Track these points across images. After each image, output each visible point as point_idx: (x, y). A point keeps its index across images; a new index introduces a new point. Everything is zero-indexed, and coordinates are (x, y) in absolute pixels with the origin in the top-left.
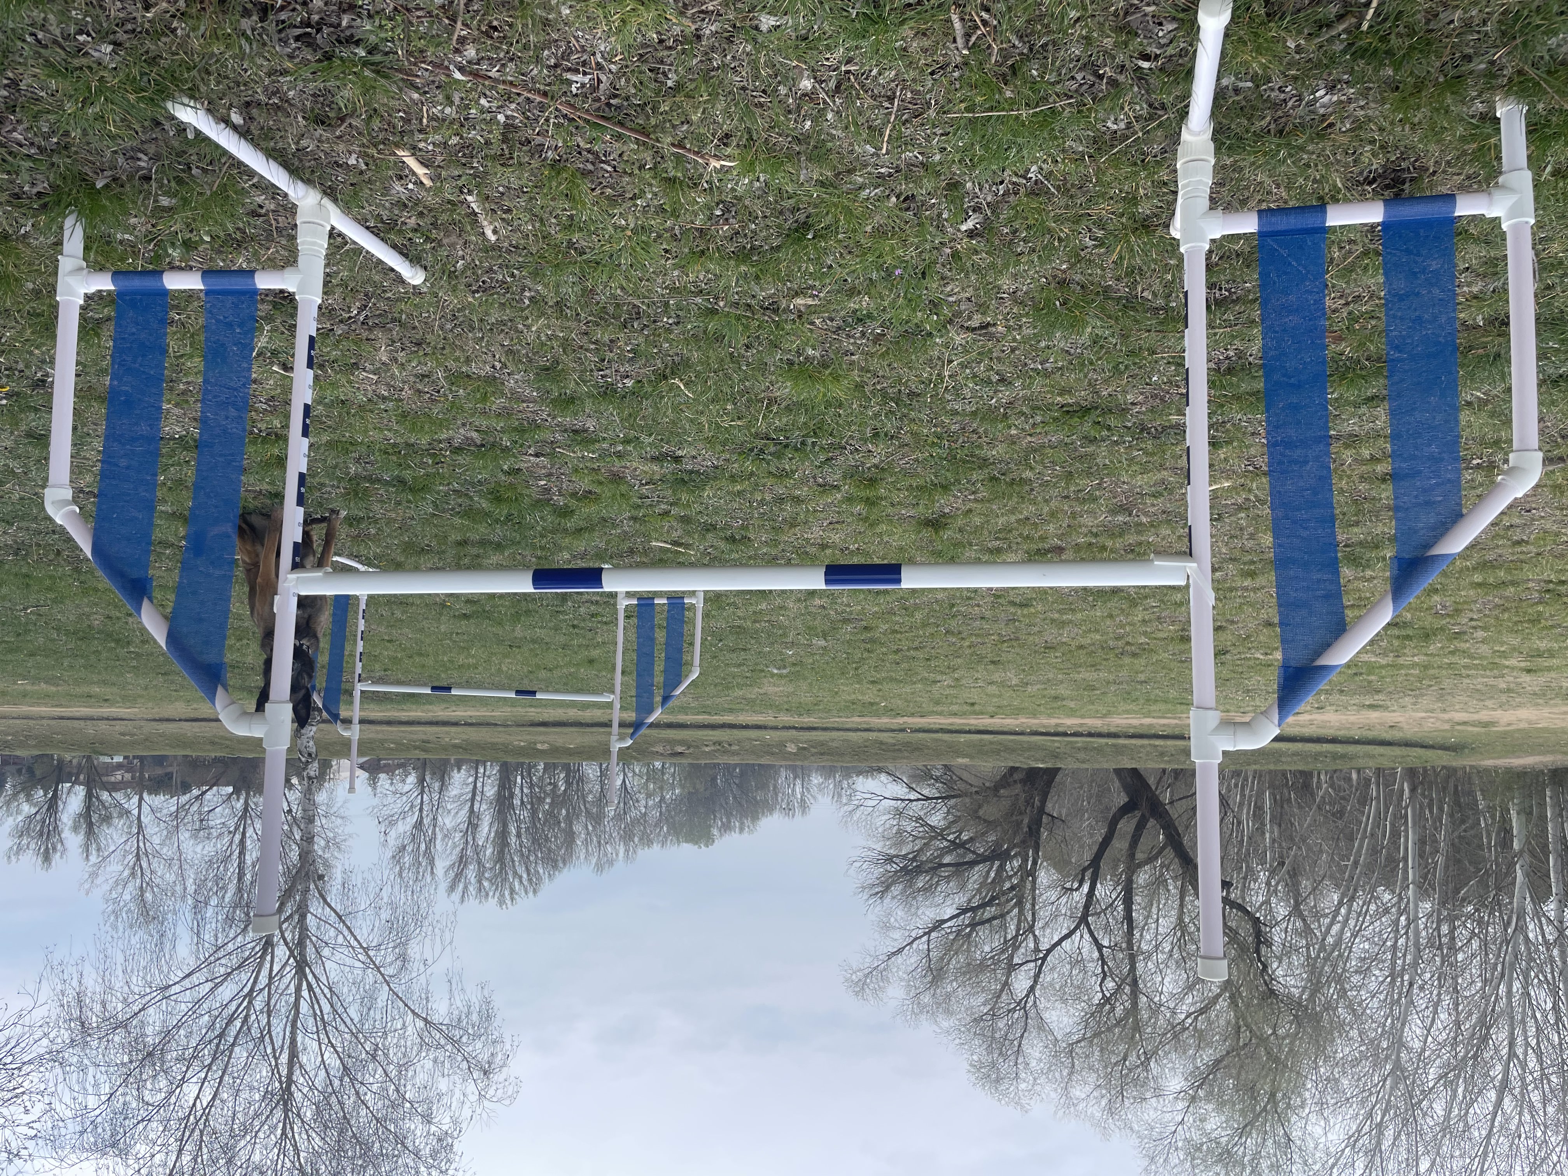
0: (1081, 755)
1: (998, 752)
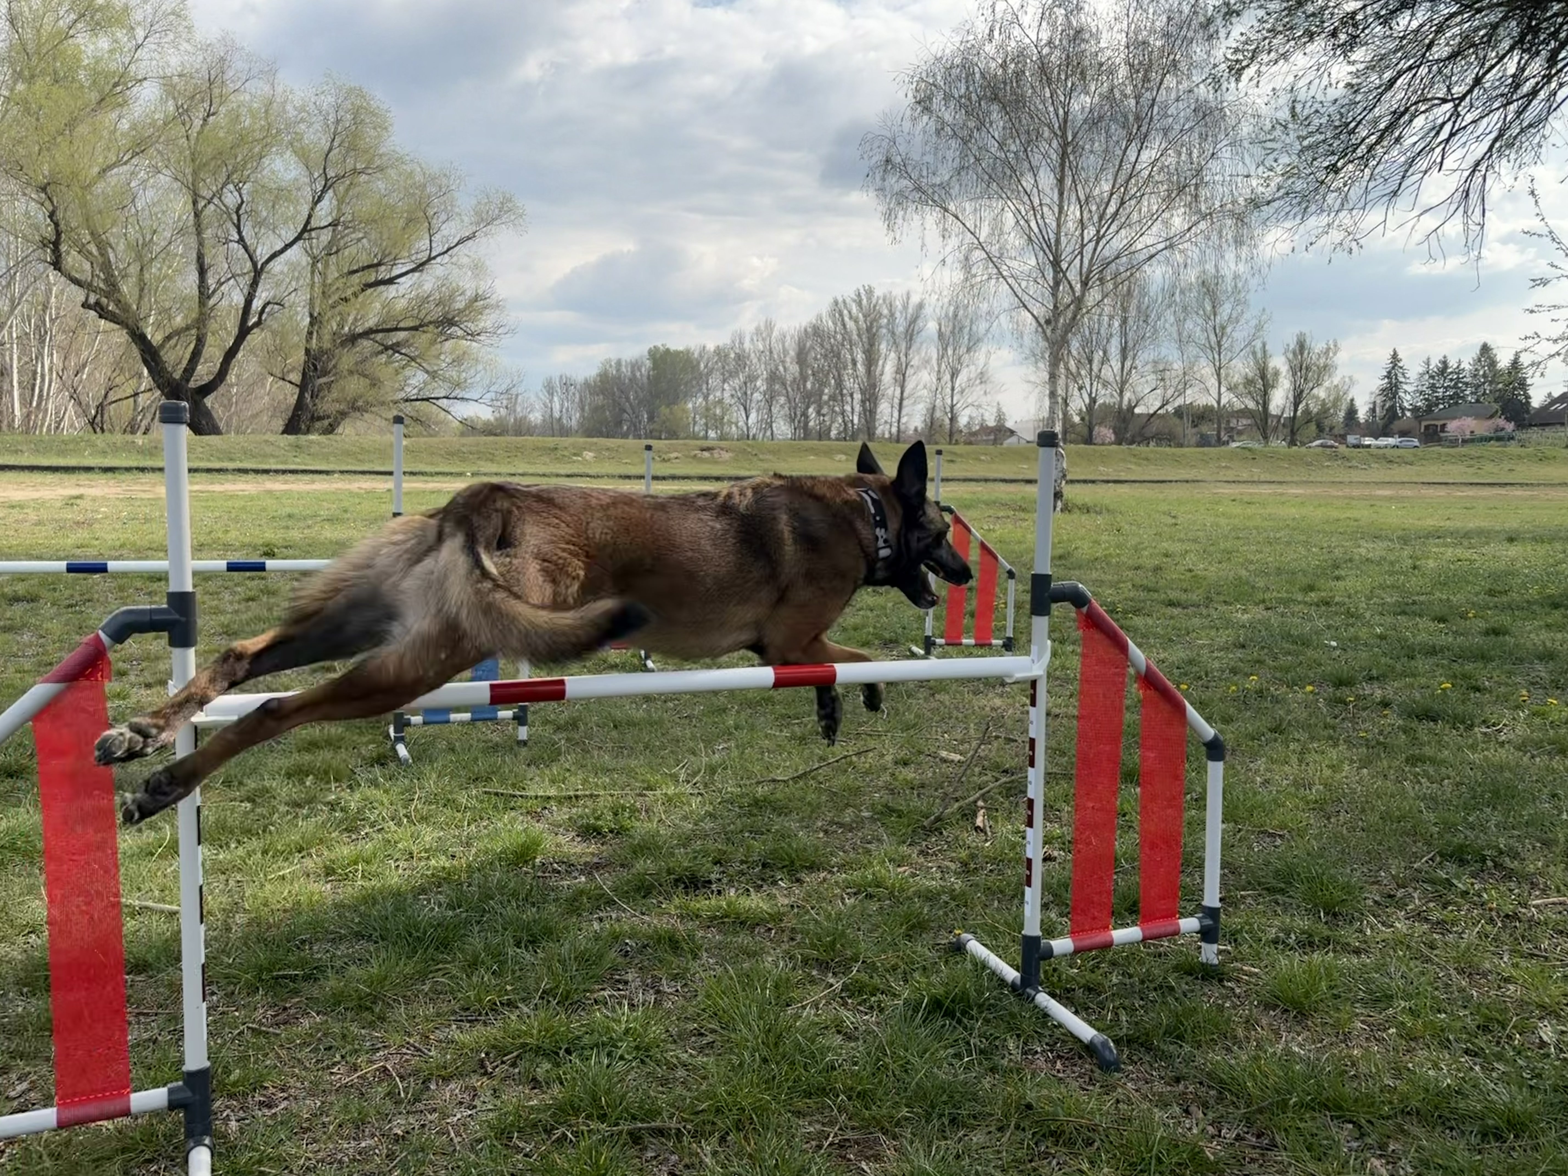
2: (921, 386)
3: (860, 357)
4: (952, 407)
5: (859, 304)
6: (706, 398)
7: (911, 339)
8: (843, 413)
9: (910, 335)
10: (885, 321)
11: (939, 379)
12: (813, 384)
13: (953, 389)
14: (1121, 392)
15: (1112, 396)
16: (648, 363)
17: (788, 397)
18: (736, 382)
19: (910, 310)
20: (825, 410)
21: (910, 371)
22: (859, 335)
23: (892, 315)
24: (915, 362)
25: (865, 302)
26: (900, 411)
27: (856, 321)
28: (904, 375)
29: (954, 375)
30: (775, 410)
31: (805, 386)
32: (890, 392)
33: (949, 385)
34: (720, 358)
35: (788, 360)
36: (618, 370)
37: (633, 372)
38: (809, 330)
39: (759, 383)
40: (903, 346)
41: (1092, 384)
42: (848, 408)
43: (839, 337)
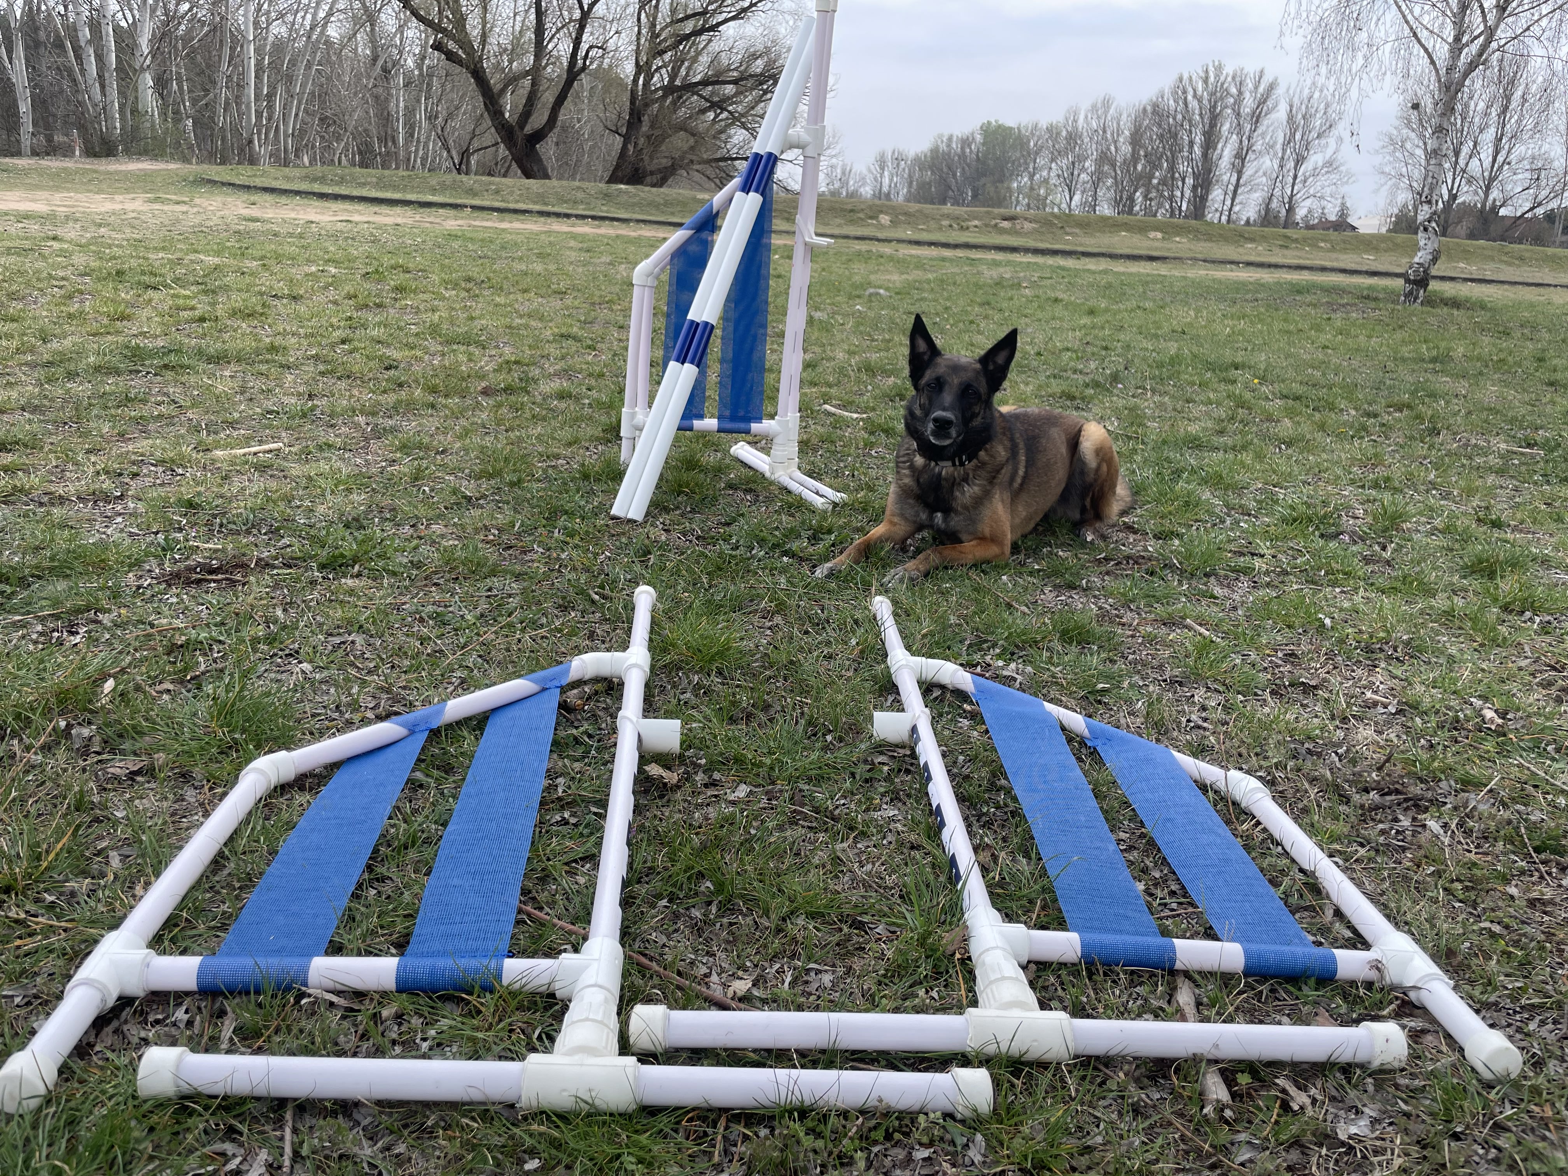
0: (580, 195)
1: (667, 204)
2: (1260, 173)
3: (1198, 139)
4: (1292, 196)
5: (1206, 81)
6: (1032, 177)
7: (1257, 121)
8: (1171, 198)
9: (1256, 118)
10: (1232, 100)
11: (1281, 166)
12: (1145, 167)
13: (1295, 177)
14: (1488, 188)
15: (1476, 193)
16: (979, 138)
17: (1115, 178)
18: (1064, 162)
19: (1261, 89)
20: (1153, 195)
21: (1251, 156)
22: (1201, 115)
23: (1240, 93)
24: (1258, 147)
25: (1212, 79)
26: (1233, 200)
27: (1200, 101)
28: (1243, 160)
29: (1299, 161)
30: (1100, 193)
31: (1135, 168)
32: (1225, 178)
33: (1291, 174)
34: (1051, 137)
35: (1121, 140)
36: (949, 146)
37: (962, 148)
38: (1149, 108)
39: (1087, 164)
40: (1247, 127)
41: (1454, 179)
42: (1178, 193)
43: (1179, 117)
